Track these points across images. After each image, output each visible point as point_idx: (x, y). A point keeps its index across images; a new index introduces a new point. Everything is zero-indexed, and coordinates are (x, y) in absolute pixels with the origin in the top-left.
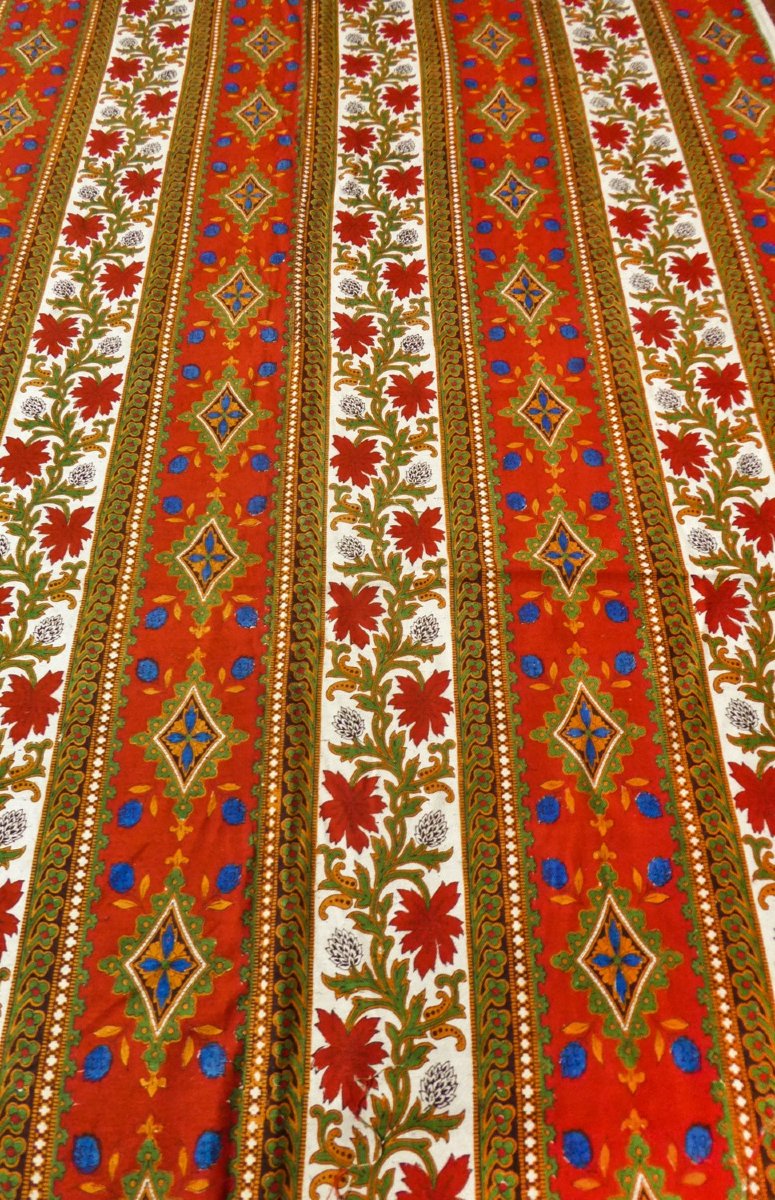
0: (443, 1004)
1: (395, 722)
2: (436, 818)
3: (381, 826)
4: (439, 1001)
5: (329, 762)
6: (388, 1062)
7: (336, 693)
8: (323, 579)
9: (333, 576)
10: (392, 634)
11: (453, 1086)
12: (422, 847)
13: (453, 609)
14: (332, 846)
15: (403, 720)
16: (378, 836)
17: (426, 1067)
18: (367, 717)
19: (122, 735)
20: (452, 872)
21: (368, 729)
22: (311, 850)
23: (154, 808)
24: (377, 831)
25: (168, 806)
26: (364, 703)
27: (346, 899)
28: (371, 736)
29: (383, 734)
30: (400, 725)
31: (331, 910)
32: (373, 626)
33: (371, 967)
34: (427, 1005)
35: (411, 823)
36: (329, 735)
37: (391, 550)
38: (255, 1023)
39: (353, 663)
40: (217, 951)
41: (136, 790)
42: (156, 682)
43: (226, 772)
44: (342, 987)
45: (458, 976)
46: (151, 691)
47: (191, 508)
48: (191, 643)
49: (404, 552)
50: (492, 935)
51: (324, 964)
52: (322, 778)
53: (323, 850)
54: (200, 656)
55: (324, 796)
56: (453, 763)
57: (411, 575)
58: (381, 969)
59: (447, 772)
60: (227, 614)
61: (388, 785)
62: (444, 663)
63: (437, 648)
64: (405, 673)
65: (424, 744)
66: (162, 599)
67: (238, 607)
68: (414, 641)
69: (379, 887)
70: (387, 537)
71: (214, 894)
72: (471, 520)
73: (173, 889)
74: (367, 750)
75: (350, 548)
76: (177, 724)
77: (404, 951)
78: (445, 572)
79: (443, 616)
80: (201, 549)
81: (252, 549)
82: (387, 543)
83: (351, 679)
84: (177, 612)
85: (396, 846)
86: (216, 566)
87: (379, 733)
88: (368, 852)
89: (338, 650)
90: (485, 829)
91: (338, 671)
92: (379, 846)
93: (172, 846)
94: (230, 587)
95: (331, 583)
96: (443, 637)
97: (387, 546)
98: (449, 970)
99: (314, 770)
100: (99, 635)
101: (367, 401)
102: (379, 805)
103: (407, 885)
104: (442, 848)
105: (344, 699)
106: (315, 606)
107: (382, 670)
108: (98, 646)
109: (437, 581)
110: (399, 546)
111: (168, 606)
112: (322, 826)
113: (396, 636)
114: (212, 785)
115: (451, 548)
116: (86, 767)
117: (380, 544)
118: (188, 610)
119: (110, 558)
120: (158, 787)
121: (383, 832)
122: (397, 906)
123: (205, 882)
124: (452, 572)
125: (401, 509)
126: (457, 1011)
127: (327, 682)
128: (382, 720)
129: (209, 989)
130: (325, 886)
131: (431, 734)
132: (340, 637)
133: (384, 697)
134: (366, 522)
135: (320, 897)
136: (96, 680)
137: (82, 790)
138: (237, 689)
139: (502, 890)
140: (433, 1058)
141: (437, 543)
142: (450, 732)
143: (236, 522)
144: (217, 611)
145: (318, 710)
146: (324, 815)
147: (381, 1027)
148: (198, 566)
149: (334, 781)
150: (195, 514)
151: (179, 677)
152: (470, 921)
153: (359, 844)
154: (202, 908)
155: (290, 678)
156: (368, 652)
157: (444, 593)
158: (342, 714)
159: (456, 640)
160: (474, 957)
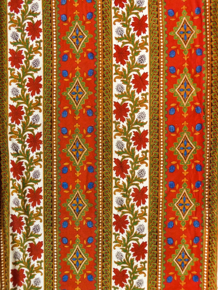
0: (142, 213)
1: (133, 145)
2: (143, 170)
3: (129, 172)
4: (141, 212)
5: (115, 156)
8: (112, 100)
9: (115, 99)
10: (132, 118)
11: (144, 229)
12: (139, 178)
13: (150, 110)
14: (117, 177)
15: (135, 144)
16: (128, 175)
17: (138, 225)
18: (125, 143)
19: (60, 149)
20: (146, 184)
21: (125, 147)
22: (111, 178)
23: (71, 168)
24: (128, 174)
25: (74, 168)
26: (124, 139)
27: (120, 190)
28: (126, 149)
31: (117, 193)
32: (126, 116)
33: (126, 205)
35: (137, 171)
36: (115, 149)
37: (132, 89)
38: (99, 217)
39: (121, 127)
40: (89, 202)
41: (66, 164)
42: (67, 134)
43: (88, 159)
44: (119, 209)
45: (146, 207)
46: (66, 137)
47: (71, 75)
48: (75, 122)
49: (136, 89)
50: (155, 199)
51: (115, 205)
52: (114, 160)
53: (114, 178)
54: (78, 126)
55: (114, 165)
56: (148, 156)
57: (138, 98)
58: (128, 205)
59: (146, 159)
60: (84, 112)
61: (131, 162)
62: (146, 127)
63: (145, 123)
64: (135, 130)
65: (140, 151)
66: (65, 108)
67: (87, 110)
68: (138, 120)
69: (128, 187)
70: (131, 84)
71: (87, 190)
72: (157, 77)
73: (77, 188)
74: (125, 152)
75: (119, 88)
76: (74, 146)
77: (134, 201)
78: (148, 97)
79: (147, 112)
80: (75, 90)
81: (90, 90)
82: (131, 86)
83: (120, 132)
84: (70, 112)
85: (133, 177)
86: (80, 96)
87: (128, 147)
88: (126, 179)
89: (117, 123)
90: (155, 173)
91: (117, 130)
92: (128, 177)
93: (76, 178)
94: (84, 103)
95: (114, 102)
96: (147, 119)
97: (131, 87)
98: (144, 206)
99: (111, 158)
100: (50, 121)
101: (125, 29)
102: (128, 167)
103: (135, 187)
104: (144, 178)
105: (119, 138)
106: (109, 109)
107: (129, 130)
108: (50, 124)
109: (145, 101)
110: (135, 87)
111: (67, 110)
112: (114, 172)
113: (133, 119)
114: (85, 163)
115: (150, 88)
116: (52, 158)
117: (129, 87)
118: (73, 111)
119: (48, 94)
120: (71, 163)
121: (129, 174)
122: (132, 191)
123: (85, 186)
124: (150, 97)
125: (136, 73)
126: (145, 214)
127: (114, 133)
128: (129, 144)
129: (88, 210)
130: (115, 187)
131: (142, 148)
132: (117, 119)
133: (130, 138)
134: (125, 78)
135: (114, 189)
136: (51, 134)
137: (52, 164)
138: (89, 136)
139: (158, 188)
140: (139, 223)
141: (146, 86)
142: (148, 148)
143: (85, 80)
144: (81, 111)
145: (112, 141)
146: (114, 170)
147: (128, 217)
148: (75, 96)
149: (117, 161)
150: (72, 77)
151: (73, 132)
152: (150, 195)
153: (123, 177)
154: (85, 193)
155: (103, 133)
156: (125, 124)
157: (148, 104)
158: (118, 142)
159: (150, 120)
160: (150, 203)
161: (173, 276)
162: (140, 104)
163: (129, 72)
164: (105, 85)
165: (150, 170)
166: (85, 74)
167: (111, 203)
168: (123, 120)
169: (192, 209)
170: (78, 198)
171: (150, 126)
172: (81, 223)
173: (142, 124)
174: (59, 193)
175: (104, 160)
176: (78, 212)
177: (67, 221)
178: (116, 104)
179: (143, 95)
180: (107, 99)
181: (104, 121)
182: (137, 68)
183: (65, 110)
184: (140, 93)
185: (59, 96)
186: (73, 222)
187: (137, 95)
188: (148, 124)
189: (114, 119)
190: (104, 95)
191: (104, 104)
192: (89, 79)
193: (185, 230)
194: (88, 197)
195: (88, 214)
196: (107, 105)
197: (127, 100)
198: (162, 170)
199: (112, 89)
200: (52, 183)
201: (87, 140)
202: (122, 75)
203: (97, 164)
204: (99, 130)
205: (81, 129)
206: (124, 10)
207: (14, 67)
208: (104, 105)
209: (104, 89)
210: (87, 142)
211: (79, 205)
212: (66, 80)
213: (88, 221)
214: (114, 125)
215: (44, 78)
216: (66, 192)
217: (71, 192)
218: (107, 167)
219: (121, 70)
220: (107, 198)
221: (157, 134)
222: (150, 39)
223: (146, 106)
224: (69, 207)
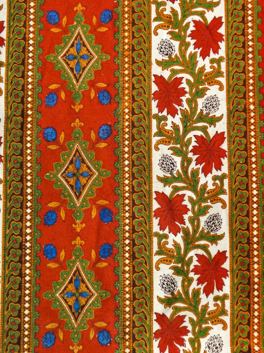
0: (217, 310)
1: (194, 163)
2: (216, 217)
3: (187, 221)
4: (215, 308)
5: (157, 187)
6: (190, 335)
7: (160, 146)
8: (149, 71)
9: (156, 70)
10: (191, 108)
11: (221, 345)
12: (208, 233)
13: (228, 92)
14: (161, 232)
15: (198, 162)
16: (185, 227)
17: (208, 337)
18: (178, 160)
19: (41, 174)
20: (224, 245)
21: (179, 167)
22: (150, 234)
23: (63, 214)
24: (185, 224)
25: (70, 213)
26: (176, 152)
27: (169, 259)
28: (180, 171)
29: (187, 169)
30: (196, 164)
31: (161, 266)
32: (180, 103)
33: (181, 292)
34: (209, 310)
35: (203, 219)
36: (157, 171)
37: (191, 49)
38: (125, 320)
39: (169, 127)
40: (102, 288)
41: (52, 205)
42: (55, 141)
43: (101, 193)
44: (167, 302)
45: (225, 297)
46: (53, 147)
47: (65, 19)
48: (73, 115)
49: (199, 51)
50: (243, 277)
51: (158, 292)
52: (154, 196)
53: (157, 234)
54: (79, 124)
55: (156, 205)
56: (226, 187)
57: (203, 68)
58: (186, 293)
59: (223, 192)
60: (92, 95)
61: (190, 199)
62: (222, 127)
63: (218, 117)
64: (199, 133)
65: (210, 176)
66: (53, 87)
67: (99, 91)
68: (205, 112)
69: (186, 253)
70: (188, 39)
71: (98, 260)
72: (242, 26)
73: (77, 257)
74: (178, 179)
75: (165, 48)
76: (71, 167)
77: (198, 284)
78: (223, 65)
79: (222, 96)
80: (73, 51)
81: (104, 50)
82: (189, 44)
83: (168, 137)
84: (63, 95)
85: (195, 231)
86: (83, 63)
87: (185, 169)
88: (180, 235)
89: (160, 119)
90: (242, 223)
91: (160, 133)
92: (186, 232)
93: (74, 235)
94: (93, 78)
95: (154, 75)
96: (222, 110)
97: (188, 47)
98: (221, 294)
99: (150, 191)
100: (19, 113)
102: (186, 210)
103: (200, 252)
104: (219, 233)
105: (165, 150)
106: (145, 90)
107: (186, 132)
108: (20, 119)
109: (219, 73)
110: (196, 46)
111: (56, 92)
112: (156, 222)
113: (194, 109)
114: (93, 201)
115: (228, 48)
116: (22, 193)
117: (184, 45)
118: (69, 94)
119: (18, 58)
120: (64, 203)
121: (188, 224)
122: (195, 262)
123: (93, 253)
124: (228, 65)
125: (197, 18)
126: (224, 312)
127: (155, 140)
128: (186, 161)
129: (99, 306)
130: (158, 253)
131: (214, 170)
132: (161, 111)
133: (187, 148)
134: (175, 29)
135: (156, 259)
136: (21, 141)
137: (23, 206)
138: (103, 145)
139: (249, 255)
140: (212, 333)
141: (219, 43)
142: (225, 169)
143: (93, 30)
144: (86, 94)
145: (150, 156)
146: (156, 216)
147: (187, 319)
148: (72, 64)
149: (161, 197)
150: (67, 24)
151: (68, 138)
152: (232, 270)
153: (175, 231)
154: (93, 266)
155: (133, 138)
156: (177, 120)
157: (223, 80)
158: (164, 158)
159: (229, 112)
160: (234, 287)
162: (207, 80)
163: (184, 16)
164: (135, 41)
165: (231, 216)
166: (94, 19)
167: (149, 289)
168: (173, 113)
170: (77, 279)
171: (229, 124)
172: (84, 335)
173: (213, 121)
174: (37, 268)
175: (135, 196)
176: (77, 310)
177: (54, 332)
178: (159, 80)
179: (212, 61)
180: (139, 68)
181: (133, 113)
182: (200, 9)
183: (52, 92)
184: (207, 58)
185: (39, 63)
186: (67, 334)
187: (201, 62)
188: (225, 120)
189: (155, 110)
190: (134, 62)
191: (134, 80)
192: (103, 29)
194: (99, 275)
195: (99, 316)
196: (139, 82)
197: (181, 71)
198: (257, 215)
199: (149, 49)
200: (22, 247)
201: (99, 155)
202: (170, 22)
203: (119, 204)
204: (124, 133)
205: (86, 130)
208: (135, 83)
209: (133, 50)
210: (97, 158)
211: (81, 294)
212: (55, 30)
213: (99, 330)
214: (154, 122)
215: (9, 27)
216: (52, 265)
217: (63, 266)
218: (140, 211)
219: (168, 12)
220: (140, 278)
221: (244, 141)
223: (219, 83)
224: (57, 300)
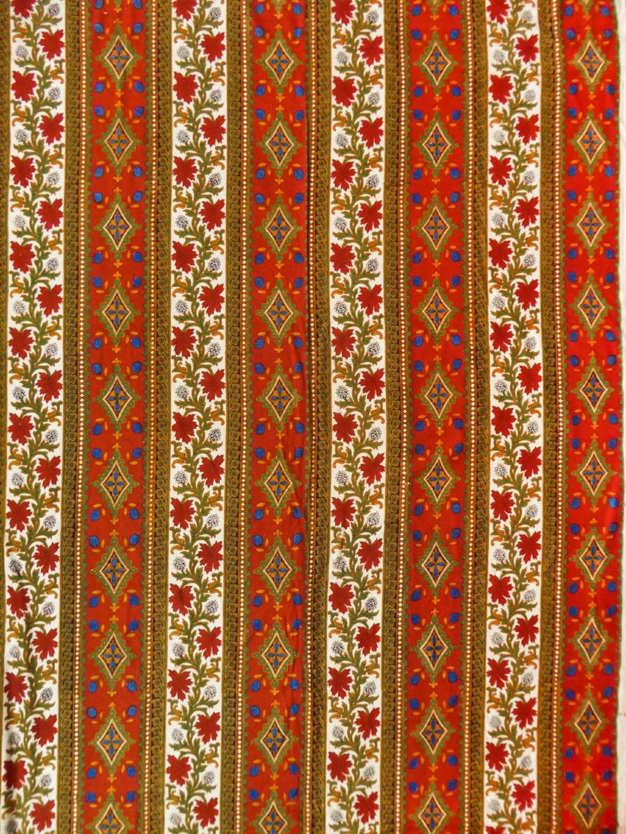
0: (213, 668)
1: (199, 564)
2: (214, 603)
3: (192, 605)
4: (211, 667)
5: (172, 580)
6: (193, 685)
7: (174, 551)
8: (168, 495)
9: (173, 494)
10: (198, 523)
11: (215, 693)
12: (208, 614)
13: (226, 512)
14: (174, 613)
15: (202, 563)
16: (191, 609)
17: (206, 687)
18: (187, 561)
19: (87, 570)
20: (219, 623)
21: (187, 566)
22: (166, 614)
23: (103, 599)
25: (108, 599)
26: (186, 555)
27: (179, 632)
28: (189, 569)
29: (194, 568)
30: (201, 565)
31: (174, 637)
32: (190, 519)
33: (188, 655)
34: (207, 668)
35: (204, 604)
36: (172, 569)
37: (199, 479)
38: (147, 674)
39: (181, 537)
40: (131, 651)
41: (95, 592)
42: (98, 546)
43: (130, 585)
44: (178, 662)
45: (219, 659)
46: (96, 551)
47: (106, 455)
48: (111, 527)
49: (205, 480)
50: (232, 645)
51: (171, 655)
52: (169, 587)
53: (171, 614)
54: (116, 533)
55: (170, 594)
56: (222, 581)
57: (208, 494)
58: (191, 656)
59: (219, 585)
60: (125, 513)
61: (196, 590)
62: (220, 538)
63: (217, 531)
64: (203, 542)
65: (210, 573)
66: (96, 506)
67: (130, 509)
68: (208, 527)
69: (192, 628)
70: (198, 472)
71: (128, 632)
72: (238, 462)
73: (113, 630)
74: (187, 575)
75: (181, 478)
76: (109, 565)
77: (200, 650)
78: (223, 492)
79: (221, 515)
80: (112, 479)
81: (135, 479)
82: (198, 475)
83: (180, 544)
84: (104, 512)
85: (198, 613)
86: (119, 488)
87: (192, 568)
88: (188, 615)
89: (175, 531)
90: (232, 607)
91: (175, 541)
92: (192, 613)
93: (112, 614)
94: (126, 499)
95: (172, 498)
96: (220, 526)
98: (216, 657)
99: (166, 584)
100: (71, 525)
101: (190, 389)
102: (192, 597)
103: (202, 627)
104: (216, 614)
105: (178, 554)
106: (165, 510)
107: (194, 541)
108: (72, 530)
109: (219, 498)
110: (203, 477)
111: (99, 509)
112: (170, 605)
113: (200, 525)
114: (125, 590)
115: (227, 479)
116: (74, 583)
117: (195, 476)
118: (108, 511)
119: (70, 484)
120: (104, 591)
121: (193, 608)
122: (198, 635)
123: (125, 627)
124: (226, 492)
125: (205, 456)
126: (217, 670)
127: (171, 546)
128: (193, 563)
129: (129, 664)
130: (171, 628)
131: (213, 569)
132: (176, 525)
133: (194, 553)
134: (188, 463)
135: (170, 632)
136: (73, 546)
137: (74, 593)
138: (132, 550)
139: (237, 630)
140: (209, 684)
141: (221, 475)
142: (221, 569)
143: (127, 464)
144: (121, 511)
145: (167, 558)
146: (171, 601)
147: (191, 674)
148: (111, 489)
149: (174, 588)
150: (108, 458)
151: (107, 544)
152: (224, 641)
153: (184, 612)
154: (124, 637)
155: (155, 545)
156: (188, 532)
157: (222, 503)
158: (177, 560)
159: (226, 527)
160: (225, 653)
161: (260, 765)
162: (210, 503)
163: (195, 454)
164: (158, 472)
165: (225, 602)
166: (128, 455)
167: (165, 652)
168: (185, 526)
169: (287, 662)
170: (113, 645)
171: (225, 535)
172: (119, 684)
173: (214, 533)
174: (83, 637)
175: (155, 587)
176: (113, 667)
177: (97, 682)
178: (175, 502)
179: (215, 489)
180: (161, 493)
181: (156, 526)
182: (207, 449)
183: (96, 510)
184: (211, 486)
185: (87, 488)
186: (105, 683)
187: (206, 489)
188: (222, 533)
189: (171, 524)
190: (156, 488)
191: (157, 501)
192: (134, 463)
193: (277, 695)
194: (129, 643)
195: (128, 671)
196: (160, 502)
197: (192, 496)
198: (243, 602)
199: (169, 479)
200: (73, 622)
201: (130, 556)
202: (184, 459)
203: (144, 592)
204: (149, 541)
205: (121, 538)
206: (190, 360)
207: (17, 442)
208: (157, 503)
209: (157, 479)
210: (128, 558)
211: (116, 656)
212: (98, 463)
213: (128, 681)
214: (171, 533)
215: (64, 460)
216: (96, 635)
217: (103, 636)
218: (159, 597)
219: (183, 451)
220: (159, 645)
221: (236, 548)
222: (228, 405)
223: (220, 506)
224: (98, 659)
